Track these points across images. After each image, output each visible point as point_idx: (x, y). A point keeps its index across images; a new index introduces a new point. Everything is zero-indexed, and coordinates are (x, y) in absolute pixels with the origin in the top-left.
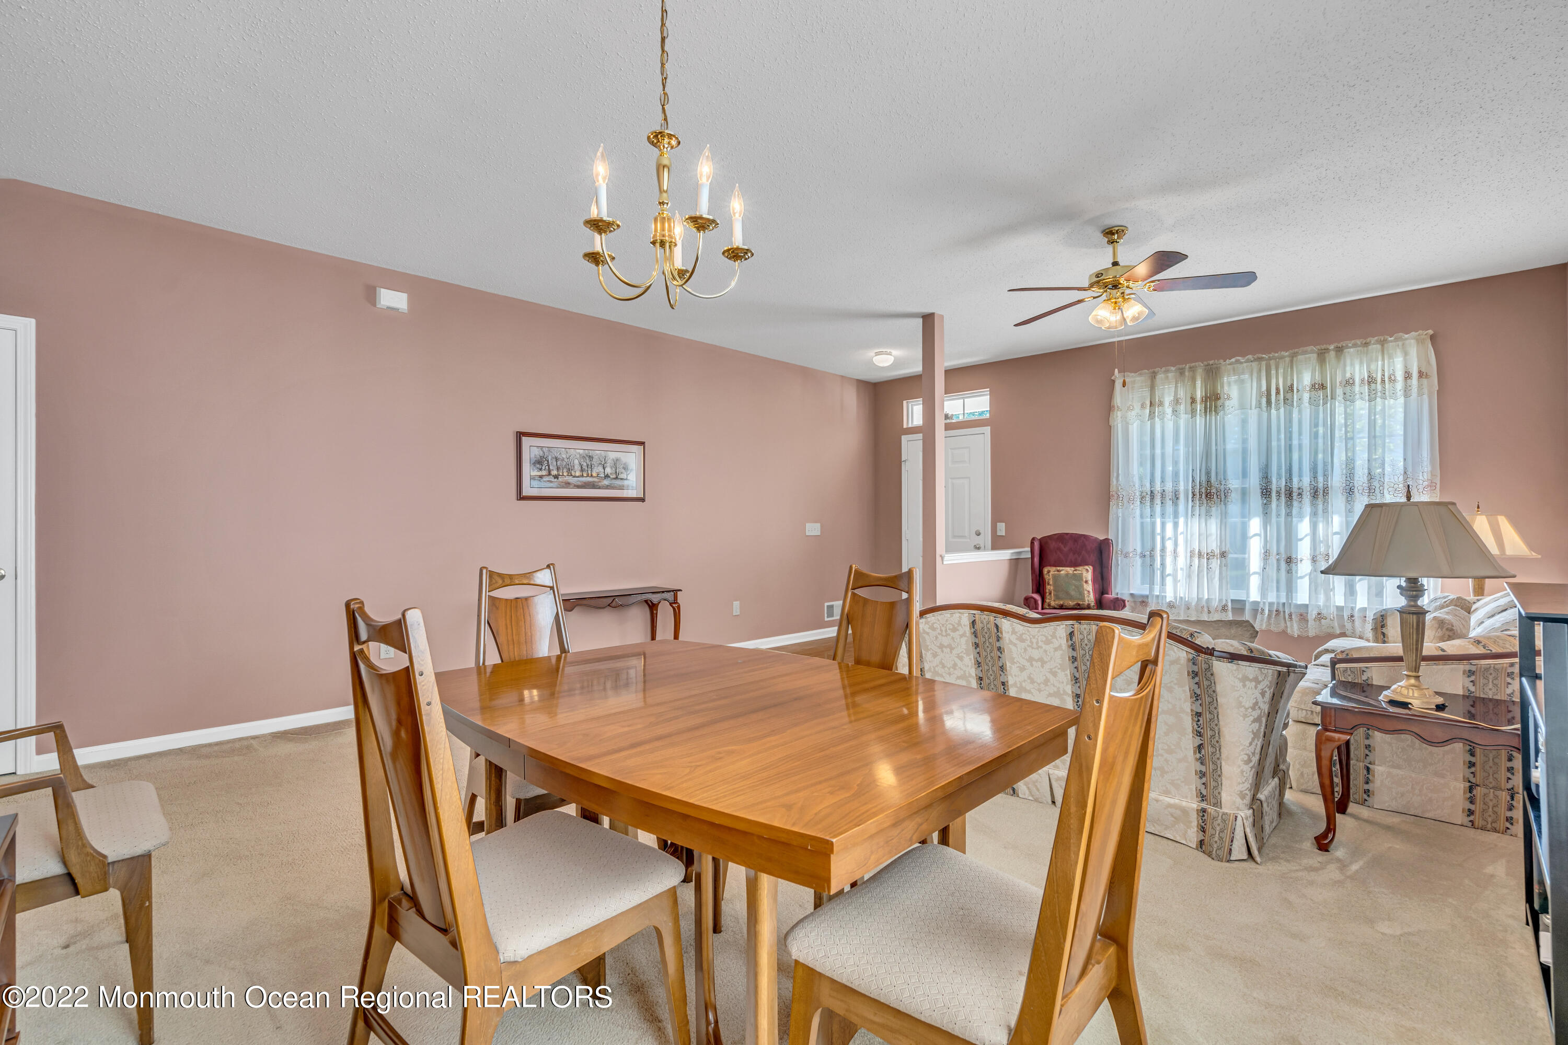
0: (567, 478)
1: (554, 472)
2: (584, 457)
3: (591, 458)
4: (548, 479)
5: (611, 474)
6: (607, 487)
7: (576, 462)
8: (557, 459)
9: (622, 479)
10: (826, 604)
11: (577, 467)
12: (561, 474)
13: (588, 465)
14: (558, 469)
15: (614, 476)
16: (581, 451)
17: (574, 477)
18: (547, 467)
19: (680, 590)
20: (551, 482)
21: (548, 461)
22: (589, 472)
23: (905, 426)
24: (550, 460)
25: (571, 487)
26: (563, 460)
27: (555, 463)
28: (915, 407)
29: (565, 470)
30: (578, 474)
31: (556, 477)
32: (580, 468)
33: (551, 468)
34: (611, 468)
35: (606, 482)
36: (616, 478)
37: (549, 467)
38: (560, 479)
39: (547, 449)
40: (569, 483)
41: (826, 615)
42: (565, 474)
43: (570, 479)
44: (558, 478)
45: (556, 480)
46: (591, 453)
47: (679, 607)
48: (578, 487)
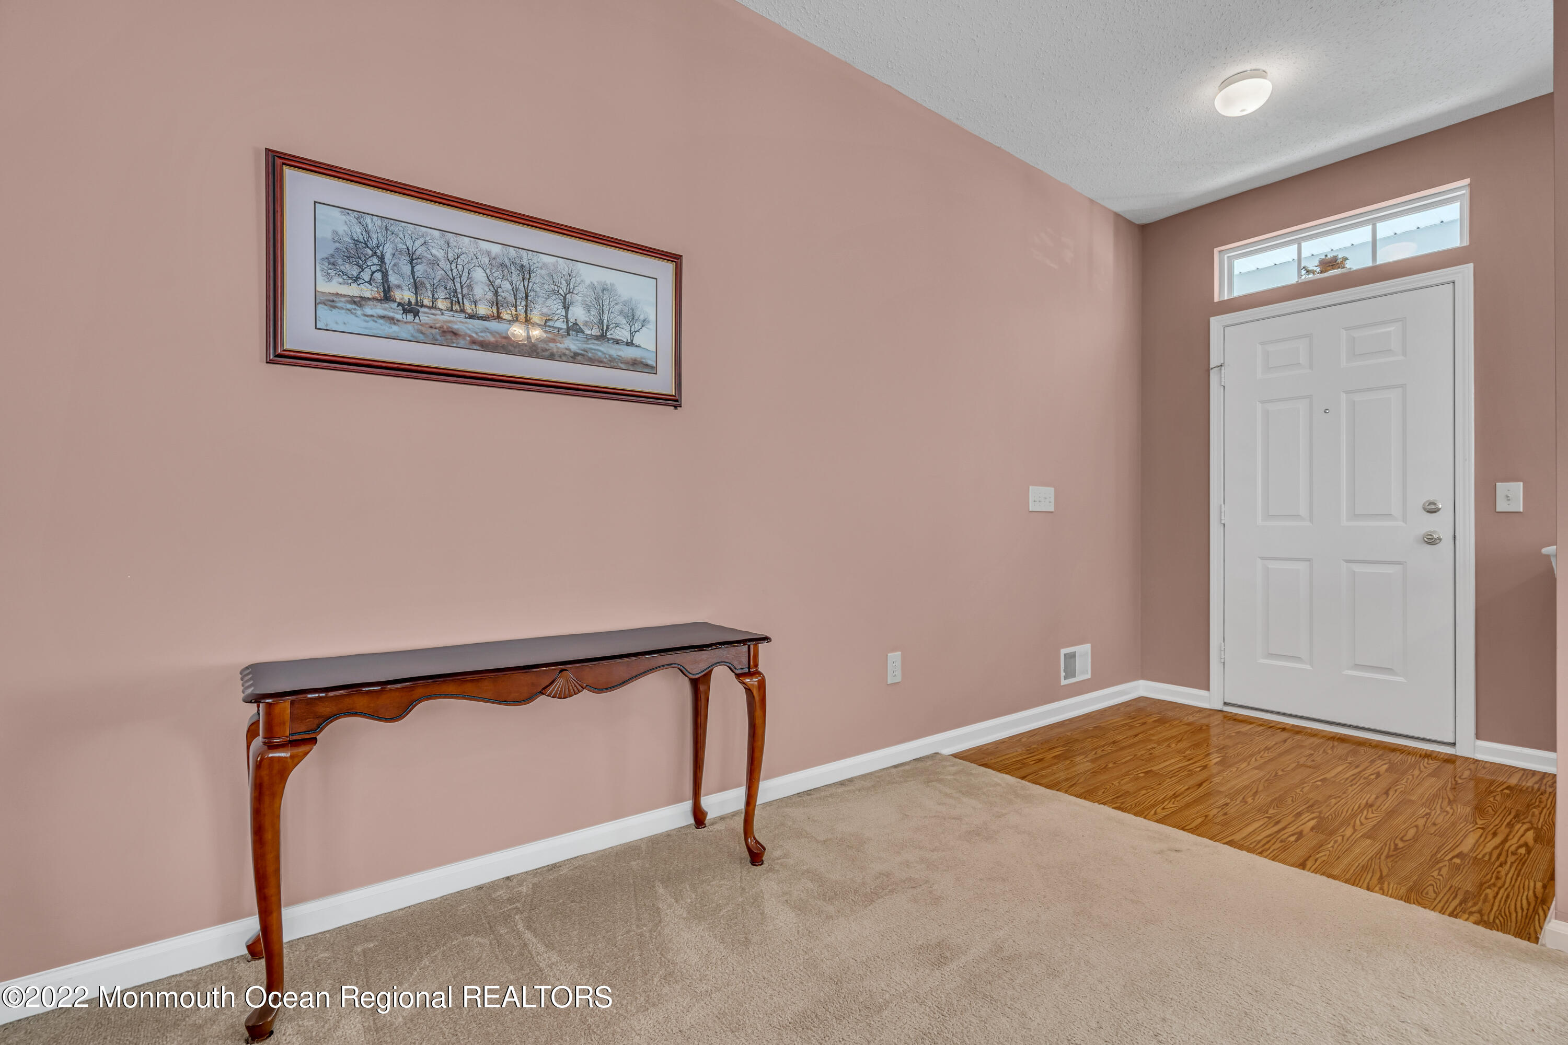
0: (447, 316)
1: (405, 295)
2: (503, 265)
3: (526, 272)
4: (381, 312)
5: (586, 324)
6: (575, 358)
7: (479, 275)
8: (413, 259)
9: (617, 342)
10: (1064, 651)
11: (481, 291)
12: (427, 302)
13: (515, 291)
14: (417, 287)
15: (596, 332)
16: (496, 249)
17: (471, 317)
18: (378, 276)
19: (766, 639)
20: (392, 320)
21: (382, 259)
22: (521, 309)
23: (1216, 300)
24: (388, 257)
25: (462, 343)
26: (435, 262)
27: (407, 269)
28: (1237, 263)
29: (441, 294)
30: (483, 310)
31: (410, 309)
32: (490, 295)
33: (393, 279)
34: (587, 309)
35: (572, 344)
36: (602, 337)
37: (385, 275)
38: (425, 317)
39: (378, 222)
40: (455, 334)
41: (1063, 674)
42: (441, 304)
43: (459, 323)
44: (416, 314)
45: (410, 317)
46: (525, 258)
47: (762, 685)
48: (484, 346)
